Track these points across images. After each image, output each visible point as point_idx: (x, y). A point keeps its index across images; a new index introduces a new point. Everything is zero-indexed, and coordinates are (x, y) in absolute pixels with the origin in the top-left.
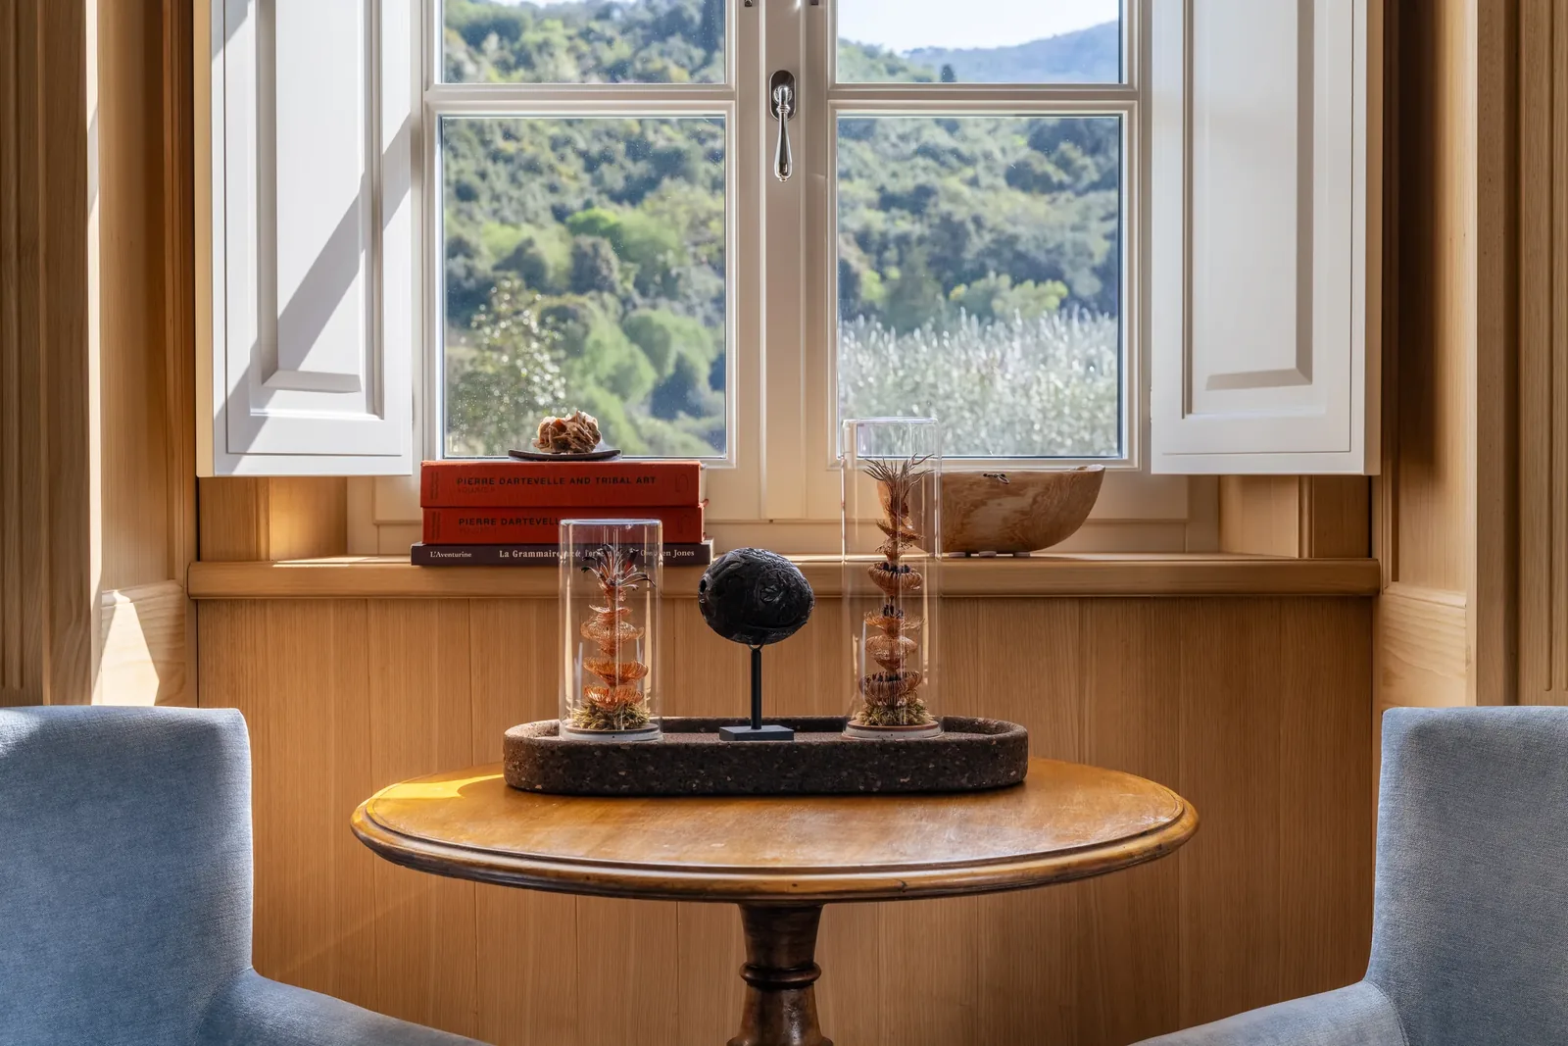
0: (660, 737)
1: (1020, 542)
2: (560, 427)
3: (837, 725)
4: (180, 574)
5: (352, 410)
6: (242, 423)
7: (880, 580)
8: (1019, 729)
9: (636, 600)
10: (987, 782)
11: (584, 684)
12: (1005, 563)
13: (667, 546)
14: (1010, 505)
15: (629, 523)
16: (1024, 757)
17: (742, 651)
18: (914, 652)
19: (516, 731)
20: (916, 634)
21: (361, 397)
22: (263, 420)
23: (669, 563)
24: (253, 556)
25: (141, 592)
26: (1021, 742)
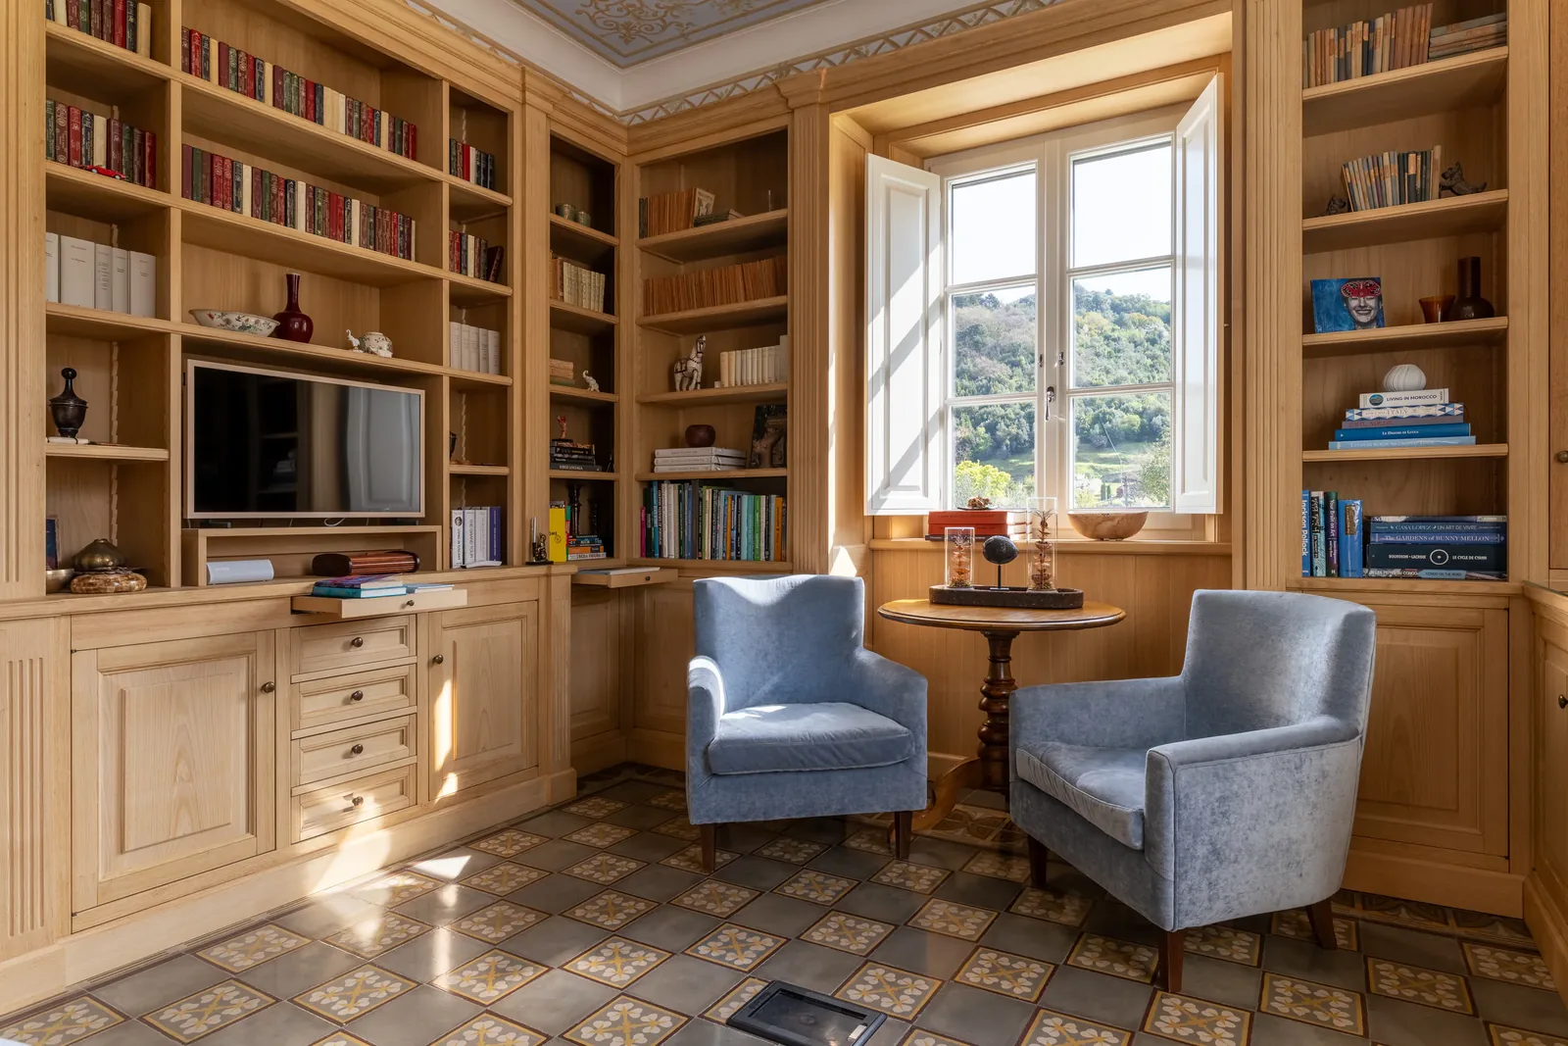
0: (973, 589)
1: (1118, 535)
2: (974, 500)
3: (1025, 589)
4: (866, 542)
5: (918, 495)
6: (878, 500)
7: (1038, 546)
8: (1081, 591)
9: (968, 552)
10: (1060, 606)
11: (951, 575)
12: (1113, 542)
13: (976, 536)
14: (1109, 524)
15: (963, 528)
16: (1082, 600)
17: (994, 566)
18: (1050, 568)
19: (934, 587)
20: (1051, 562)
21: (921, 492)
22: (886, 500)
23: (977, 541)
24: (887, 538)
25: (851, 547)
26: (1081, 595)
